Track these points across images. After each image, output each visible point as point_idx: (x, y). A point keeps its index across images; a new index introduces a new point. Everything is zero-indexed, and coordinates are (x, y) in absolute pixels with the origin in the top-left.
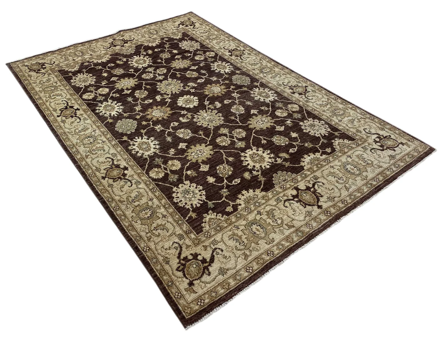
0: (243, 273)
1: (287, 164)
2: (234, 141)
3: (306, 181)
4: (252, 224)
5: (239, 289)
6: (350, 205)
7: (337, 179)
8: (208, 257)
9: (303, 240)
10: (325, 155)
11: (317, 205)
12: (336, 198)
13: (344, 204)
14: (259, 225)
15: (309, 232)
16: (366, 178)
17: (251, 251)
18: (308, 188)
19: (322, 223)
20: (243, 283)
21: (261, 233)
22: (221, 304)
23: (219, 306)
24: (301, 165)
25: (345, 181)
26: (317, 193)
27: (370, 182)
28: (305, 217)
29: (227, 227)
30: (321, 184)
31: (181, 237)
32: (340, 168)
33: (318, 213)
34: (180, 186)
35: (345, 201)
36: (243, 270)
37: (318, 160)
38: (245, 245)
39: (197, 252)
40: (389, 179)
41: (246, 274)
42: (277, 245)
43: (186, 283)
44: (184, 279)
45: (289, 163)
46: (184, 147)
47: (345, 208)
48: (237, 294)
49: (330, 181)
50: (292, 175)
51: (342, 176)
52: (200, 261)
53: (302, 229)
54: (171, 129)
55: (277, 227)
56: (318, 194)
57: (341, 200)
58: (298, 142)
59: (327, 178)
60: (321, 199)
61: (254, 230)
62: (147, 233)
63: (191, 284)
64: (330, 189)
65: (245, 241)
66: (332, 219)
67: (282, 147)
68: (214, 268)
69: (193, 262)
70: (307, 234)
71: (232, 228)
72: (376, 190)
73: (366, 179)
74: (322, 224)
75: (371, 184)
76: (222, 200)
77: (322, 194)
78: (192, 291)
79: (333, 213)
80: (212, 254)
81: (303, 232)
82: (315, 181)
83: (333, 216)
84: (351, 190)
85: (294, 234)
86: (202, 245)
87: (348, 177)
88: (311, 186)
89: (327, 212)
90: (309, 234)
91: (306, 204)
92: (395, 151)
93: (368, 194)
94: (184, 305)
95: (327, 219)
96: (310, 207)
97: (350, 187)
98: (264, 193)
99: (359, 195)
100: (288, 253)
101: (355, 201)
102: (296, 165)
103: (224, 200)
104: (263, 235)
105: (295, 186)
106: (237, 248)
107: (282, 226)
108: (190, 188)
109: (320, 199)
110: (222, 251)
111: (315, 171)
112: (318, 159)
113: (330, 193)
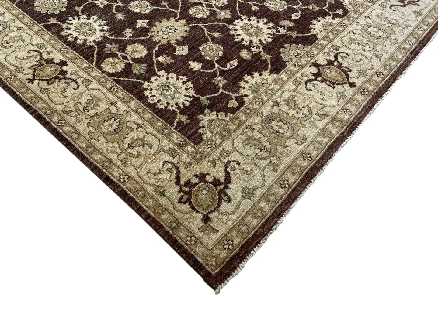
0: (276, 190)
1: (294, 34)
2: (215, 11)
4: (270, 120)
5: (279, 215)
6: (387, 78)
7: (362, 46)
8: (220, 175)
10: (338, 19)
11: (348, 83)
12: (368, 71)
13: (381, 77)
14: (281, 121)
15: (350, 119)
16: (397, 41)
17: (279, 158)
18: (330, 63)
19: (361, 105)
20: (281, 205)
21: (286, 131)
22: (259, 242)
23: (256, 245)
24: (312, 33)
25: (373, 49)
26: (343, 67)
27: (403, 46)
28: (338, 100)
29: (236, 129)
30: (344, 55)
31: (173, 153)
32: (361, 32)
33: (352, 93)
34: (153, 79)
35: (381, 74)
36: (275, 186)
37: (331, 26)
38: (269, 150)
39: (203, 171)
40: (423, 40)
41: (282, 191)
42: (312, 144)
43: (199, 220)
44: (195, 214)
45: (296, 32)
46: (145, 25)
47: (383, 83)
48: (276, 222)
49: (355, 50)
50: (304, 48)
51: (367, 42)
52: (211, 183)
53: (339, 117)
54: (120, 3)
55: (305, 119)
56: (344, 68)
57: (376, 73)
58: (299, 5)
59: (351, 47)
61: (275, 128)
62: (119, 154)
63: (206, 219)
64: (358, 60)
65: (267, 144)
66: (373, 98)
67: (281, 13)
68: (234, 190)
69: (200, 187)
70: (347, 123)
71: (243, 130)
72: (413, 55)
73: (396, 42)
74: (362, 107)
75: (404, 48)
76: (219, 93)
77: (350, 68)
78: (210, 229)
79: (371, 91)
80: (226, 170)
81: (341, 121)
82: (336, 52)
83: (373, 94)
84: (383, 59)
85: (331, 126)
86: (207, 160)
87: (375, 43)
88: (332, 59)
89: (364, 90)
90: (350, 122)
91: (333, 84)
92: (418, 5)
93: (404, 61)
94: (203, 253)
95: (366, 100)
96: (340, 87)
97: (381, 55)
98: (275, 76)
99: (395, 63)
100: (330, 153)
101: (393, 72)
102: (306, 35)
103: (223, 92)
104: (289, 133)
105: (312, 61)
106: (259, 156)
107: (311, 117)
109: (350, 75)
110: (239, 164)
111: (333, 39)
112: (331, 24)
113: (360, 65)
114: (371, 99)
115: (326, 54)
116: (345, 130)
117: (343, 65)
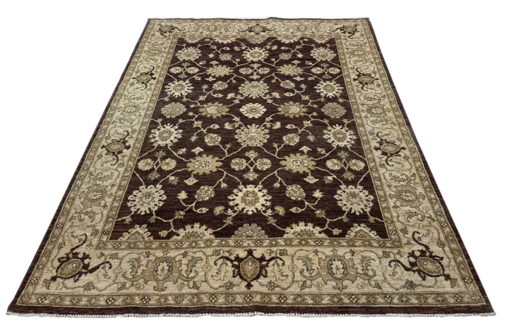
0: (102, 300)
1: (272, 221)
2: (250, 169)
3: (269, 250)
4: (166, 260)
5: (81, 312)
6: (285, 306)
7: (306, 268)
8: (94, 263)
9: (191, 308)
10: (324, 235)
11: (248, 283)
12: (278, 288)
13: (280, 300)
14: (170, 267)
15: (206, 304)
16: (343, 289)
17: (133, 285)
18: (262, 259)
19: (231, 304)
20: (91, 309)
21: (162, 275)
22: (52, 314)
23: (50, 313)
24: (285, 230)
25: (311, 277)
26: (265, 269)
27: (342, 296)
28: (220, 287)
29: (141, 248)
30: (280, 262)
31: (95, 233)
32: (324, 258)
33: (239, 291)
34: (150, 186)
35: (285, 299)
36: (105, 297)
37: (310, 236)
38: (135, 276)
39: (91, 254)
40: (373, 308)
41: (103, 303)
42: (161, 296)
43: (51, 276)
44: (54, 271)
45: (275, 221)
46: (197, 152)
47: (274, 306)
48: (75, 314)
49: (294, 266)
50: (262, 236)
51: (316, 269)
52: (84, 264)
53: (202, 296)
54: (206, 130)
55: (184, 278)
56: (264, 271)
57: (282, 295)
58: (312, 204)
59: (295, 261)
60: (262, 280)
61: (160, 268)
62: (76, 213)
63: (54, 279)
64: (284, 274)
65: (140, 272)
66: (247, 307)
67: (289, 201)
68: (85, 279)
69: (76, 261)
70: (202, 304)
71: (143, 253)
72: (339, 310)
73: (341, 289)
74: (228, 306)
75: (341, 299)
76: (168, 221)
77: (269, 275)
78: (47, 284)
79: (254, 302)
80: (100, 265)
81: (200, 299)
82: (278, 255)
83: (251, 304)
84: (307, 290)
85: (190, 297)
86: (101, 251)
87: (321, 275)
88: (267, 258)
89: (250, 296)
90: (203, 306)
91: (239, 274)
92: (424, 279)
93: (322, 308)
94: (29, 292)
95: (240, 304)
96: (240, 280)
97: (310, 287)
98: (213, 237)
99: (310, 302)
100: (160, 311)
101: (297, 306)
102: (279, 228)
103: (170, 222)
104: (161, 278)
105: (252, 248)
106: (126, 274)
107: (188, 281)
108: (155, 193)
109: (260, 279)
111: (293, 245)
113: (279, 278)
114: (244, 307)
115: (269, 251)
116: (193, 308)
117: (267, 269)
